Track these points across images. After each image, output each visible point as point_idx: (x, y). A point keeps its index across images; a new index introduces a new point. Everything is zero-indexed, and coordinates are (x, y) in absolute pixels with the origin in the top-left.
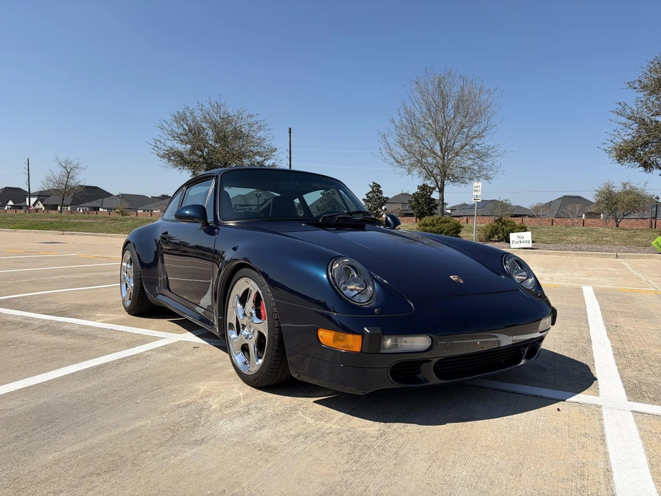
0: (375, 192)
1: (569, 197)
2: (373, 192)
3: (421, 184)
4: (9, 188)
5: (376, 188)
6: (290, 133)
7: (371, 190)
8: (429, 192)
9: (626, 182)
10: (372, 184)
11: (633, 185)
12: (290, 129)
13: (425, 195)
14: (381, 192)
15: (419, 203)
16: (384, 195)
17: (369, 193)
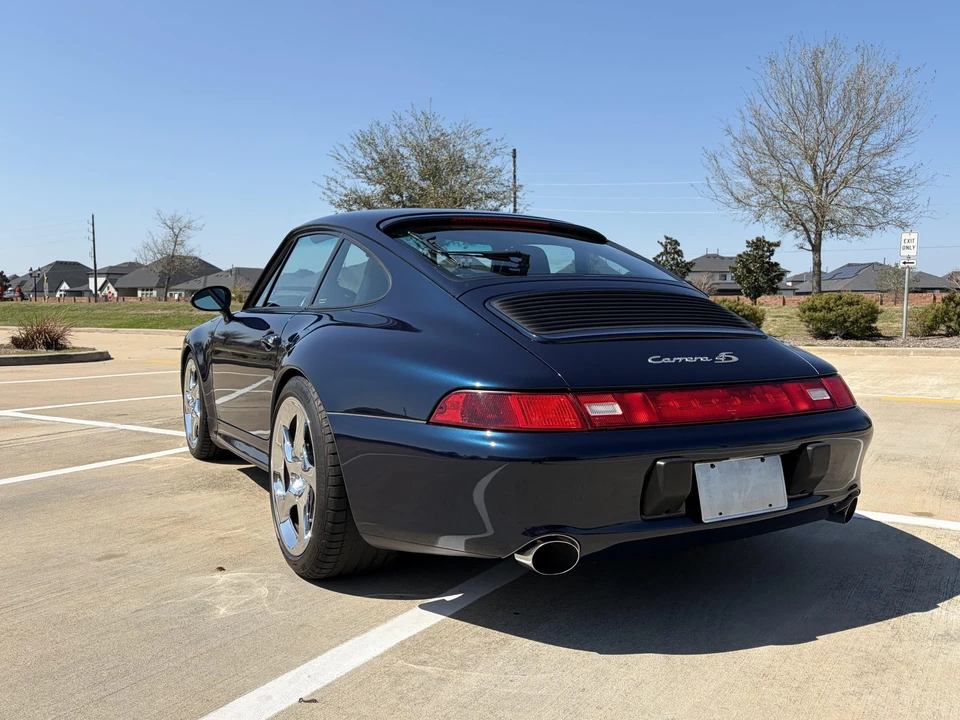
0: (668, 253)
2: (666, 252)
3: (752, 238)
4: (61, 263)
5: (672, 247)
6: (514, 157)
7: (662, 250)
8: (768, 250)
10: (664, 241)
12: (515, 150)
13: (762, 256)
14: (679, 253)
15: (750, 271)
16: (687, 258)
17: (658, 256)
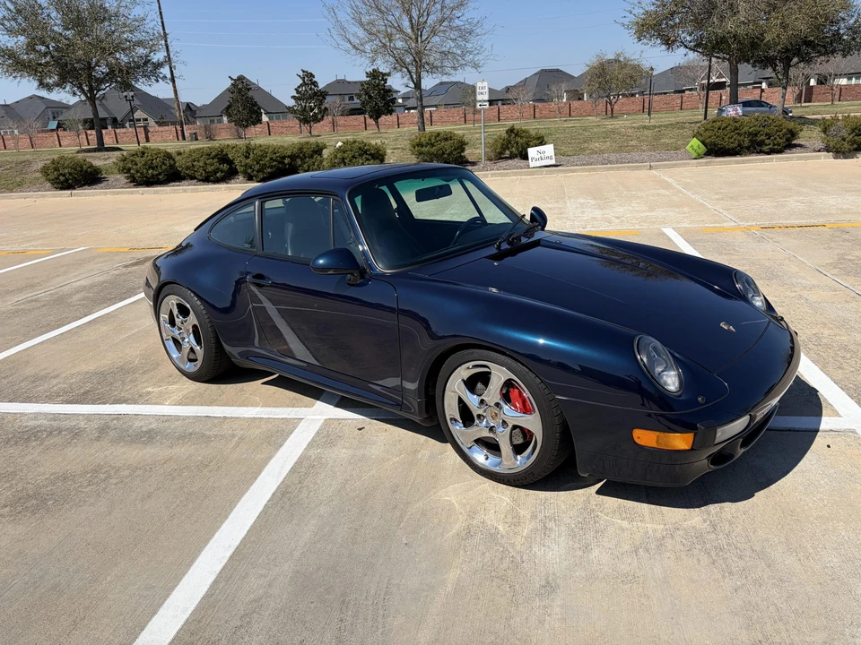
0: (306, 84)
1: (546, 71)
2: (304, 84)
3: (370, 70)
5: (308, 78)
7: (301, 82)
8: (383, 80)
9: (620, 52)
10: (301, 74)
11: (627, 55)
13: (378, 84)
14: (315, 84)
15: (370, 97)
16: (321, 86)
17: (299, 87)
